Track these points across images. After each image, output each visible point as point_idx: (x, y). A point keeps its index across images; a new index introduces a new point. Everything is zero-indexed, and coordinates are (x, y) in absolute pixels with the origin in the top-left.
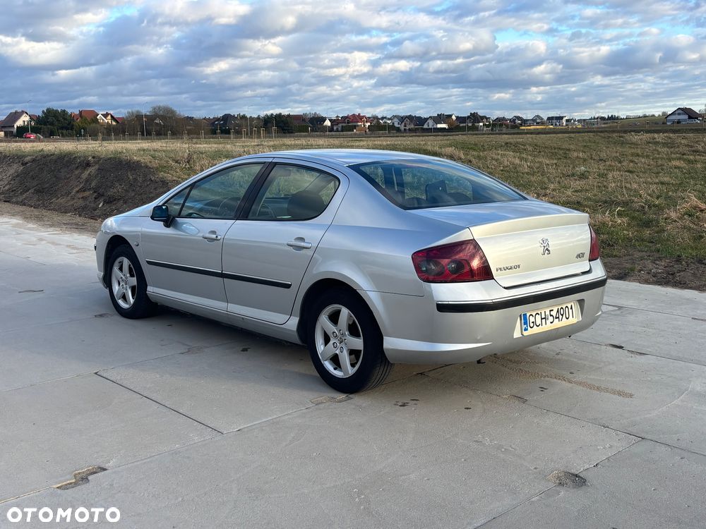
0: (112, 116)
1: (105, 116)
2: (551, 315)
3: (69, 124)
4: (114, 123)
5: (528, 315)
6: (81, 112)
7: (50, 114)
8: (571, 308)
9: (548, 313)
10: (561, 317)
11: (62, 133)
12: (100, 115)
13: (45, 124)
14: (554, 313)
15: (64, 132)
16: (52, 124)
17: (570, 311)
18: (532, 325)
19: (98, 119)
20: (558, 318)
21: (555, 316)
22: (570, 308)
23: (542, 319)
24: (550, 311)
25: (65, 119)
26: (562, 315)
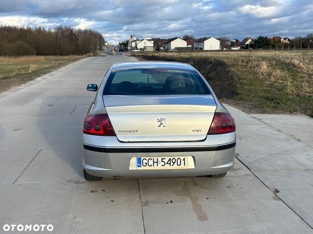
0: (288, 39)
1: (285, 39)
2: (163, 162)
3: (267, 43)
4: (289, 42)
5: (142, 159)
6: (274, 38)
7: (261, 38)
9: (160, 160)
10: (172, 164)
11: (264, 47)
12: (282, 39)
13: (257, 43)
14: (166, 160)
15: (265, 46)
16: (260, 43)
17: (182, 162)
18: (145, 165)
19: (281, 41)
20: (170, 164)
21: (166, 163)
22: (182, 159)
23: (154, 162)
24: (162, 159)
25: (266, 41)
26: (174, 163)
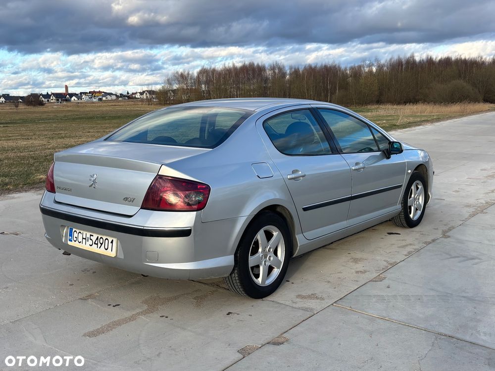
2: (91, 239)
5: (74, 230)
8: (112, 242)
9: (88, 236)
10: (99, 245)
14: (94, 238)
17: (110, 245)
18: (75, 239)
20: (97, 244)
21: (94, 242)
22: (110, 241)
23: (83, 238)
24: (91, 235)
26: (102, 244)
